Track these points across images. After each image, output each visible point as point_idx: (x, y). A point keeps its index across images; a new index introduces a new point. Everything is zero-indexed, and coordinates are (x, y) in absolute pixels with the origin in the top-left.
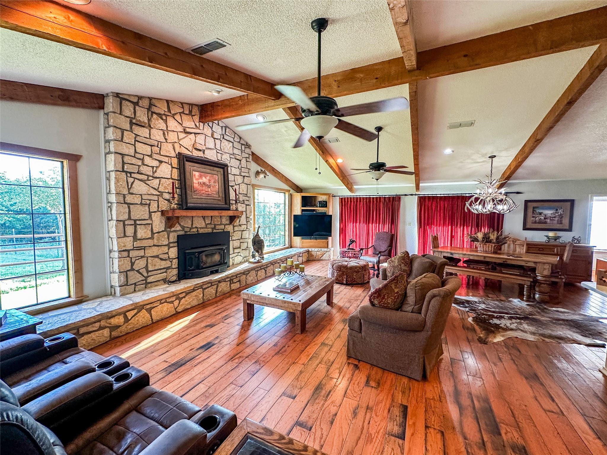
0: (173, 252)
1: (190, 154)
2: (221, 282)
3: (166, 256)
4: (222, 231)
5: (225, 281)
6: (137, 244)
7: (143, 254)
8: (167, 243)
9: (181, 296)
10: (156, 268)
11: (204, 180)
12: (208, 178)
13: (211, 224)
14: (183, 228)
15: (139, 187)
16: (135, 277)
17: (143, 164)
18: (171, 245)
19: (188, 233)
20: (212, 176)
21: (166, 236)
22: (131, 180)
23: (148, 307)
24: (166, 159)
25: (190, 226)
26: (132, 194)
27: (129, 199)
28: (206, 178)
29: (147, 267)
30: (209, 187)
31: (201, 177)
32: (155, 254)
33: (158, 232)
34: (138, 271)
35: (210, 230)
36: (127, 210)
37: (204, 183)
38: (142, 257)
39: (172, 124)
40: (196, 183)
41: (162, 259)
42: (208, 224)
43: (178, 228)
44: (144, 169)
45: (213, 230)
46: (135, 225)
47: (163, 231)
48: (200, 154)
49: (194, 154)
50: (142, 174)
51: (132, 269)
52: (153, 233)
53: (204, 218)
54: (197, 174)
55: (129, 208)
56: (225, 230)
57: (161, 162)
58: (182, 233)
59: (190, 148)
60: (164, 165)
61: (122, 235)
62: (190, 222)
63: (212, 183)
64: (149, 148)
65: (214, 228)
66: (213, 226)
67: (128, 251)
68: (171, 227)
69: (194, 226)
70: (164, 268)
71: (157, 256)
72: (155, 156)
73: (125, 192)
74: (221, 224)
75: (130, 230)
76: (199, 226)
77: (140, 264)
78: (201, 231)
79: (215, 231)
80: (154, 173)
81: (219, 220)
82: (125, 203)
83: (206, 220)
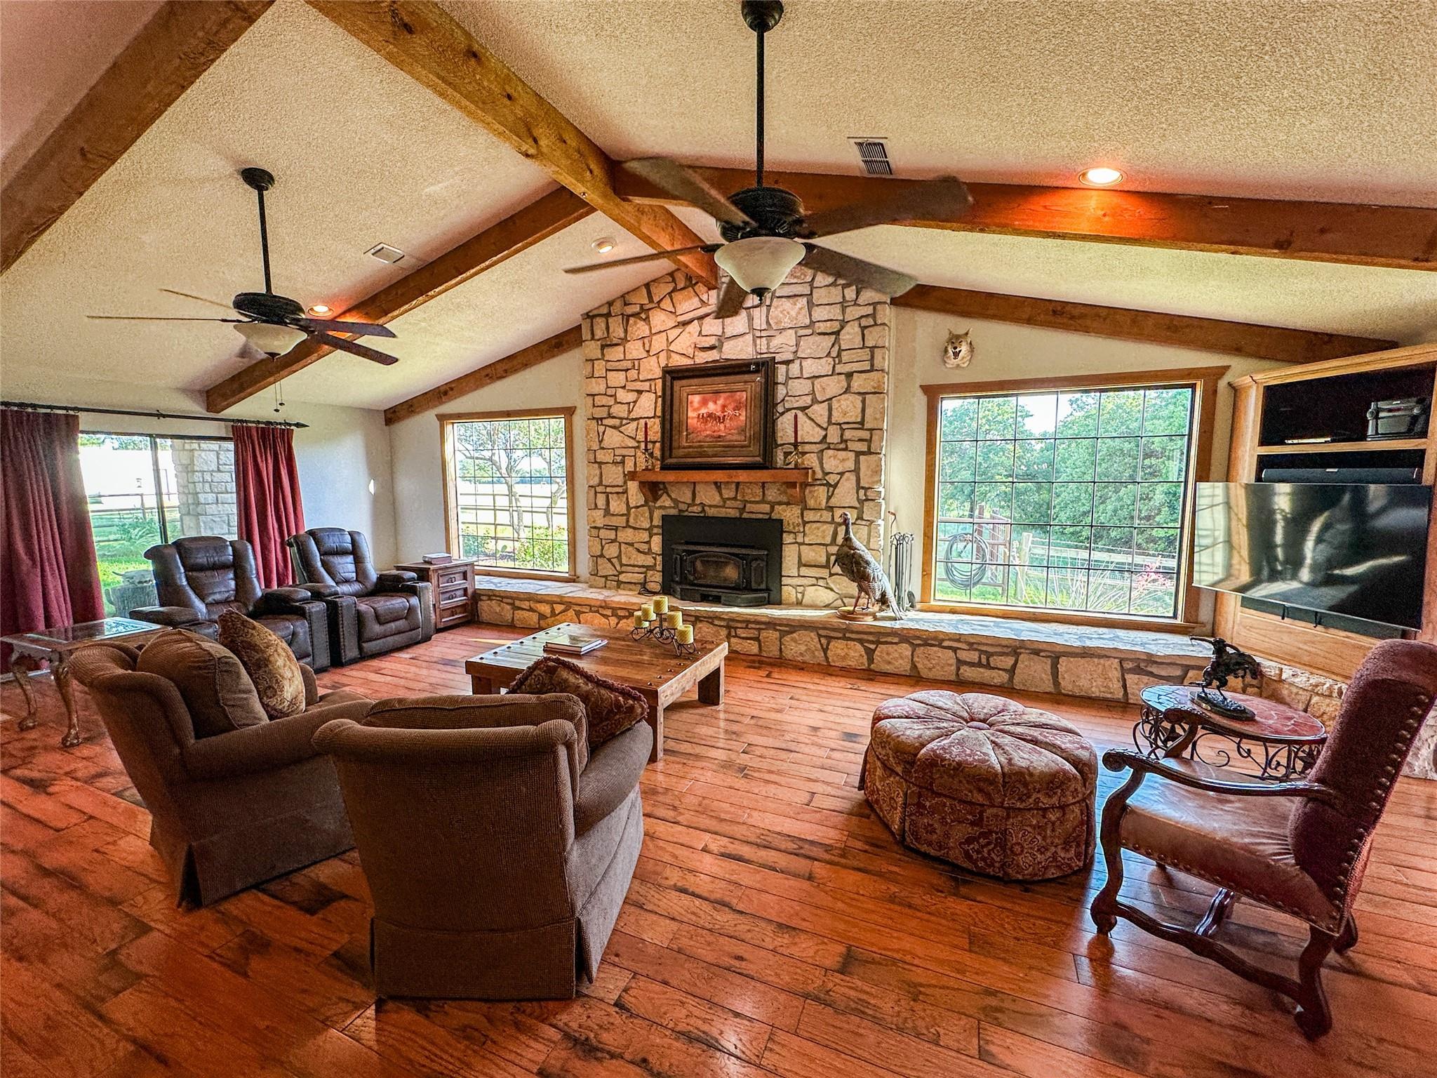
0: (656, 543)
1: (690, 362)
2: (701, 621)
3: (644, 547)
4: (767, 517)
5: (712, 623)
6: (608, 521)
7: (613, 537)
8: (648, 526)
9: (621, 613)
10: (632, 563)
11: (711, 407)
12: (720, 402)
13: (735, 499)
14: (675, 501)
15: (613, 438)
16: (606, 569)
17: (617, 403)
18: (655, 531)
19: (686, 514)
20: (732, 397)
21: (647, 514)
22: (601, 429)
23: (577, 608)
24: (646, 386)
25: (689, 501)
26: (603, 448)
27: (601, 456)
28: (715, 403)
29: (619, 557)
30: (720, 420)
31: (704, 403)
32: (629, 540)
33: (637, 507)
34: (609, 560)
35: (733, 513)
36: (598, 472)
37: (710, 415)
38: (613, 541)
39: (660, 319)
40: (693, 418)
41: (638, 550)
42: (728, 499)
43: (665, 501)
44: (616, 410)
45: (741, 514)
46: (607, 494)
47: (642, 506)
48: (713, 356)
49: (698, 361)
50: (614, 417)
51: (602, 556)
52: (629, 508)
53: (718, 485)
54: (696, 399)
55: (600, 468)
56: (774, 516)
57: (640, 392)
58: (673, 512)
59: (690, 352)
60: (645, 396)
61: (593, 506)
62: (689, 494)
63: (729, 411)
64: (622, 375)
65: (743, 510)
66: (739, 504)
67: (599, 528)
68: (656, 499)
69: (698, 501)
70: (643, 566)
71: (632, 545)
72: (630, 386)
73: (595, 447)
74: (763, 501)
75: (601, 501)
76: (707, 502)
77: (612, 551)
78: (711, 512)
79: (745, 515)
80: (630, 412)
81: (759, 491)
82: (596, 462)
83: (723, 491)
